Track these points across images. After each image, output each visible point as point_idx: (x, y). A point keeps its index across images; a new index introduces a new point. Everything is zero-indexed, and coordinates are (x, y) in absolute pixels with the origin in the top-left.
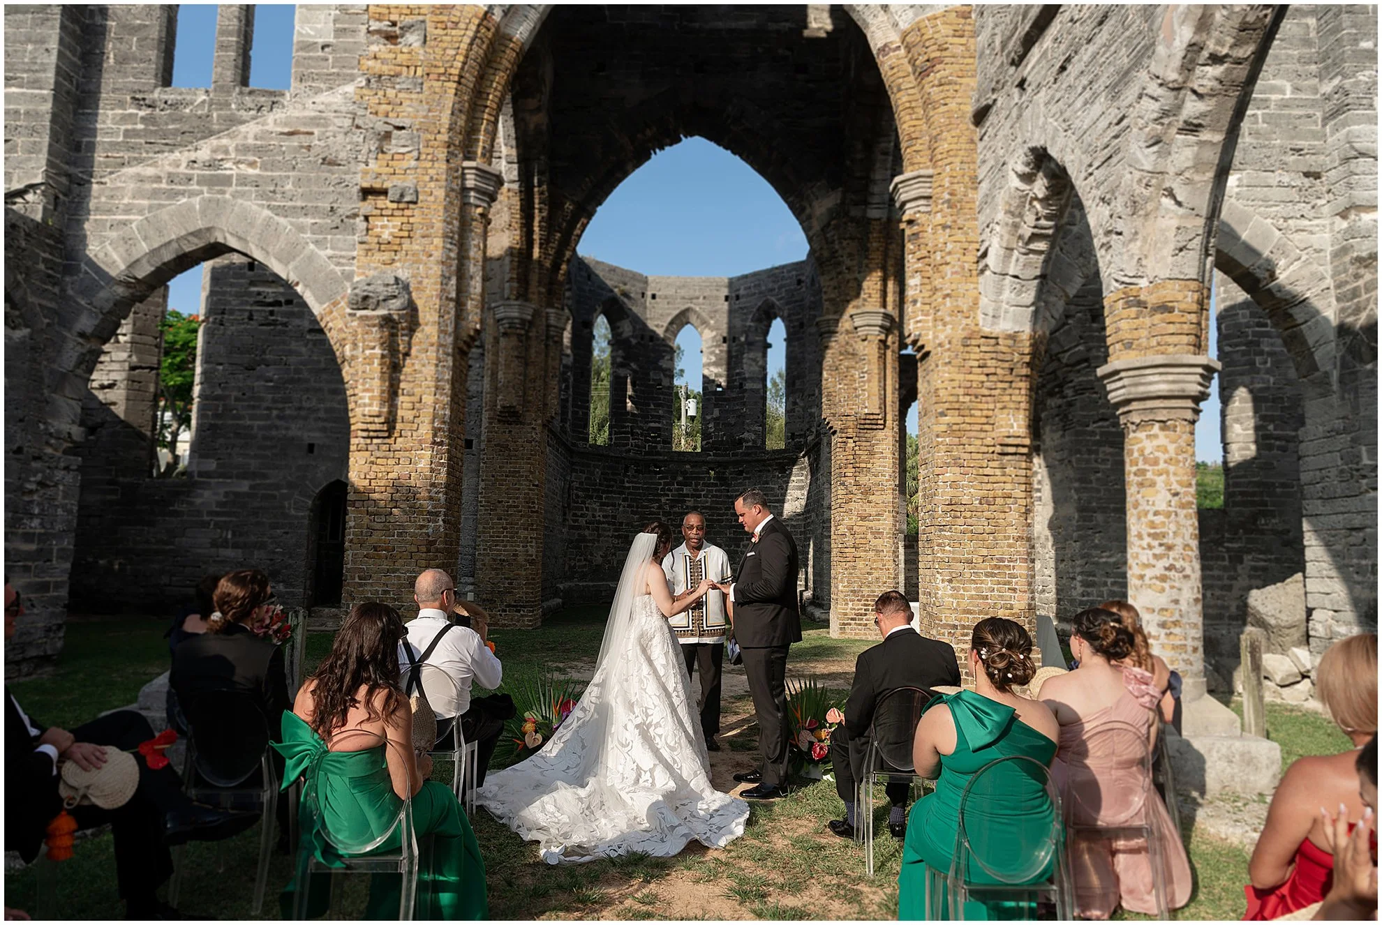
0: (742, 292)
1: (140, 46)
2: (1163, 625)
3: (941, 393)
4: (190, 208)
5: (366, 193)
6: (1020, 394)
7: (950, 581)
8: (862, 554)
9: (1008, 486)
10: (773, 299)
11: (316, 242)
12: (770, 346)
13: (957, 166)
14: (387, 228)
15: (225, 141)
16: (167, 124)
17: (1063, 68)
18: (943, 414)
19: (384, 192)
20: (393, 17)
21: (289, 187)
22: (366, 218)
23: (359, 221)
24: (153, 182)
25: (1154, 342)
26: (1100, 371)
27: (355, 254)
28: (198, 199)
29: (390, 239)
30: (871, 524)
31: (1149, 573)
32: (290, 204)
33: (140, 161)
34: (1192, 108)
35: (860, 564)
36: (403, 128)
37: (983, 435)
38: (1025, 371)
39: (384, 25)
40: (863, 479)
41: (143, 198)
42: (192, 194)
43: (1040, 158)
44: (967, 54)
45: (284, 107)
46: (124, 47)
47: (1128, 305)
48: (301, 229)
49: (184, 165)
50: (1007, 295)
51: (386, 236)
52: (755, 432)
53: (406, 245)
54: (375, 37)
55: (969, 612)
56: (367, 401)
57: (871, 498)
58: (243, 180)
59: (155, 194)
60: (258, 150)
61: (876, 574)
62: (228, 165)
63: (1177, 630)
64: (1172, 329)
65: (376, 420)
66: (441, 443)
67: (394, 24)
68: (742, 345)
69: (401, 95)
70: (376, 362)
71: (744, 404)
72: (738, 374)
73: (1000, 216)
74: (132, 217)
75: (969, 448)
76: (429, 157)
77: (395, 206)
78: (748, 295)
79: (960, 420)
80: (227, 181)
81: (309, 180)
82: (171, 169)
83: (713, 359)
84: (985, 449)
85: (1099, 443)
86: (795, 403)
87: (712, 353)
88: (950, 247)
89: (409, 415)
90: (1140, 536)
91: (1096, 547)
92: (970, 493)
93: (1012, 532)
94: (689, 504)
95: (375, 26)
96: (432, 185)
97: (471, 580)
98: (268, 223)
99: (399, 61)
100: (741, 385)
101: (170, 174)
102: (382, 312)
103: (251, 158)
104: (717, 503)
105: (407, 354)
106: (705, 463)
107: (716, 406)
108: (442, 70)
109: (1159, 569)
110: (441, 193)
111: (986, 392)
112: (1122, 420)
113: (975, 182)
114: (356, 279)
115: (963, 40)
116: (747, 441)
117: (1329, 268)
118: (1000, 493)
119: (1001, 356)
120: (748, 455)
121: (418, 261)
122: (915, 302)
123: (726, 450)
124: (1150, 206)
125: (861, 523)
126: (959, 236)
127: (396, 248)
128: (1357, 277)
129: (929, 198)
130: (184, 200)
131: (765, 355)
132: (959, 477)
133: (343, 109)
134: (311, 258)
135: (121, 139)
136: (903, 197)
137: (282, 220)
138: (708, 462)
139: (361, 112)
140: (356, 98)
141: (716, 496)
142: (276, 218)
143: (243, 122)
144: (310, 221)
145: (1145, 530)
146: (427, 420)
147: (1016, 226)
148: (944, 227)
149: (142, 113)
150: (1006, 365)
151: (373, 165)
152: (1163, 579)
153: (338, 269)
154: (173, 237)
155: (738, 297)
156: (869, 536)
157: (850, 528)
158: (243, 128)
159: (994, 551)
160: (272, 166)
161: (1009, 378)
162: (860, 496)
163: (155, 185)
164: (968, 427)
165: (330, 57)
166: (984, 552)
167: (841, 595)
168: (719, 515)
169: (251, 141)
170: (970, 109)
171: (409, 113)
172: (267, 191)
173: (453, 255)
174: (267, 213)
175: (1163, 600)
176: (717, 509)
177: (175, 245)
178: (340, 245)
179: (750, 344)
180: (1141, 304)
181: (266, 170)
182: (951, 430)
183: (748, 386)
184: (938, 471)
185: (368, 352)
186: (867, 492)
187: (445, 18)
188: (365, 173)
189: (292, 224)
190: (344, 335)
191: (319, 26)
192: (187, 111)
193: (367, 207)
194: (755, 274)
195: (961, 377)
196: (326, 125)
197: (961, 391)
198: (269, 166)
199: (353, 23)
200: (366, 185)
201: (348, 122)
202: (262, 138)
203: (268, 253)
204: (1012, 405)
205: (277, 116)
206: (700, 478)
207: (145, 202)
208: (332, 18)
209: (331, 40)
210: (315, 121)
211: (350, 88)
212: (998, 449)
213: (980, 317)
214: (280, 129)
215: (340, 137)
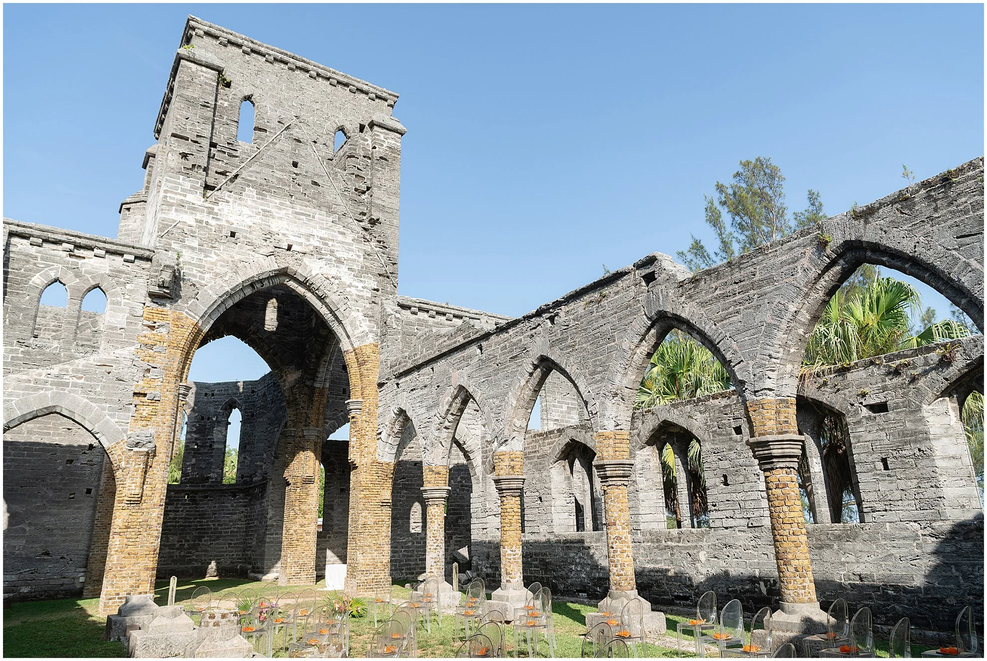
0: (216, 392)
1: (24, 318)
2: (435, 562)
3: (362, 483)
4: (46, 396)
5: (135, 394)
6: (389, 484)
7: (362, 554)
8: (300, 544)
9: (383, 517)
10: (236, 398)
11: (110, 415)
12: (230, 423)
13: (371, 399)
14: (145, 411)
15: (67, 366)
16: (36, 355)
17: (412, 390)
18: (362, 491)
19: (145, 395)
20: (155, 320)
21: (98, 389)
22: (136, 406)
23: (132, 407)
24: (26, 382)
25: (436, 482)
26: (421, 488)
27: (129, 421)
28: (50, 391)
29: (147, 415)
30: (305, 529)
31: (432, 548)
32: (98, 397)
33: (20, 372)
34: (447, 424)
35: (299, 548)
36: (156, 368)
37: (376, 498)
38: (392, 476)
39: (150, 324)
40: (303, 507)
41: (19, 390)
42: (47, 389)
43: (402, 412)
44: (376, 360)
45: (98, 353)
46: (15, 317)
47: (430, 471)
48: (103, 409)
49: (44, 375)
50: (387, 449)
51: (144, 414)
52: (217, 473)
53: (154, 418)
54: (146, 328)
55: (368, 565)
56: (133, 488)
57: (306, 516)
58: (75, 385)
59: (27, 388)
60: (85, 372)
61: (306, 553)
62: (66, 377)
63: (438, 563)
64: (440, 479)
65: (136, 496)
66: (162, 505)
67: (155, 323)
68: (214, 422)
69: (156, 354)
70: (140, 470)
71: (212, 457)
72: (209, 439)
73: (387, 423)
74: (12, 398)
75: (371, 504)
76: (167, 381)
77: (150, 401)
78: (219, 395)
79: (368, 493)
80: (67, 384)
81: (109, 387)
82: (36, 377)
83: (195, 429)
84: (376, 504)
85: (401, 489)
86: (245, 458)
87: (194, 426)
88: (367, 429)
89: (150, 493)
90: (430, 537)
91: (398, 535)
92: (371, 521)
93: (384, 534)
94: (170, 516)
95: (146, 322)
96: (168, 393)
97: (83, 569)
98: (86, 405)
99: (156, 339)
100: (211, 446)
101: (35, 379)
102: (145, 449)
103: (80, 375)
104: (189, 515)
105: (151, 467)
106: (183, 491)
107: (194, 457)
108: (176, 345)
109: (435, 547)
110: (171, 397)
111: (378, 483)
112: (427, 503)
113: (377, 407)
114: (129, 433)
115: (375, 355)
116: (212, 478)
117: (480, 441)
118: (380, 520)
119: (384, 470)
120: (211, 486)
121: (160, 426)
122: (353, 447)
123: (198, 483)
124: (436, 445)
125: (301, 528)
126: (371, 425)
127: (149, 419)
128: (487, 447)
129: (360, 409)
130: (42, 392)
131: (226, 429)
132: (367, 514)
133: (128, 357)
134: (107, 422)
135: (9, 360)
136: (351, 407)
137: (93, 404)
138: (186, 491)
139: (137, 359)
140: (135, 353)
141: (189, 511)
142: (91, 403)
143: (77, 359)
144: (108, 405)
145: (432, 535)
146: (157, 495)
147: (392, 428)
148: (366, 421)
149: (22, 349)
150: (385, 474)
151: (141, 383)
152: (436, 549)
153: (120, 427)
154: (35, 409)
155: (213, 395)
156: (304, 534)
157: (295, 531)
158: (77, 361)
159: (378, 542)
160: (91, 380)
161: (386, 478)
162: (301, 515)
163: (26, 384)
164: (371, 496)
165: (124, 334)
166: (375, 542)
167: (289, 564)
168: (190, 522)
169: (80, 367)
170: (377, 380)
171: (160, 361)
172: (87, 390)
173: (174, 423)
174: (85, 400)
175: (435, 555)
176: (189, 519)
177: (35, 413)
178: (122, 417)
179: (218, 422)
180: (433, 471)
181: (87, 381)
182: (365, 497)
183: (215, 446)
184: (360, 512)
185: (137, 466)
186: (304, 513)
187: (179, 323)
188: (137, 386)
189: (98, 406)
190: (121, 458)
191: (119, 320)
192: (48, 350)
193: (137, 400)
194: (225, 383)
195: (370, 477)
196: (119, 364)
197: (370, 482)
198: (89, 380)
199: (135, 320)
200: (136, 391)
201: (129, 363)
202: (86, 366)
203: (85, 419)
204: (386, 488)
205: (95, 357)
206: (179, 500)
207: (21, 392)
208: (126, 316)
209: (125, 326)
210: (114, 361)
211: (133, 348)
212: (381, 504)
213: (377, 455)
214: (96, 363)
215: (126, 370)
